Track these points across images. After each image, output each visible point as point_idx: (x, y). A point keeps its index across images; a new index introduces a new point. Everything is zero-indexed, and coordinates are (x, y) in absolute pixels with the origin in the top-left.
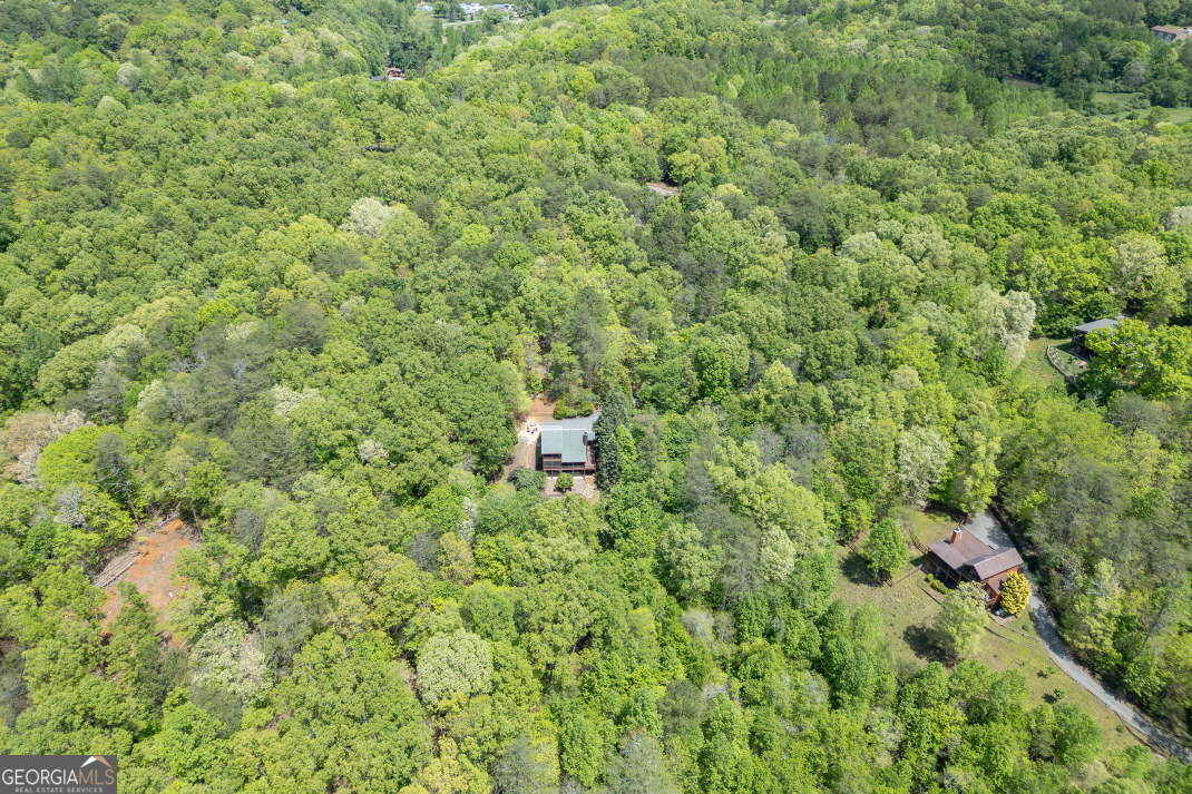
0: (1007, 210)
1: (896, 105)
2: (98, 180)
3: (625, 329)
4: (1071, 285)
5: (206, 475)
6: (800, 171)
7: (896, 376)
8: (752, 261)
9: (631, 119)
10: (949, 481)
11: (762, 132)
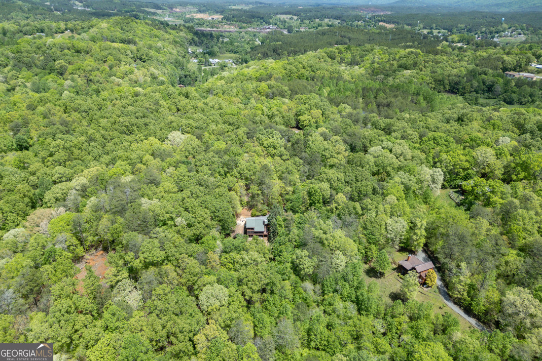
0: (434, 139)
1: (393, 100)
2: (64, 123)
3: (280, 181)
4: (458, 167)
5: (116, 229)
6: (352, 124)
7: (388, 199)
8: (332, 156)
9: (283, 103)
10: (407, 238)
11: (337, 109)
